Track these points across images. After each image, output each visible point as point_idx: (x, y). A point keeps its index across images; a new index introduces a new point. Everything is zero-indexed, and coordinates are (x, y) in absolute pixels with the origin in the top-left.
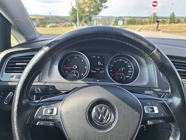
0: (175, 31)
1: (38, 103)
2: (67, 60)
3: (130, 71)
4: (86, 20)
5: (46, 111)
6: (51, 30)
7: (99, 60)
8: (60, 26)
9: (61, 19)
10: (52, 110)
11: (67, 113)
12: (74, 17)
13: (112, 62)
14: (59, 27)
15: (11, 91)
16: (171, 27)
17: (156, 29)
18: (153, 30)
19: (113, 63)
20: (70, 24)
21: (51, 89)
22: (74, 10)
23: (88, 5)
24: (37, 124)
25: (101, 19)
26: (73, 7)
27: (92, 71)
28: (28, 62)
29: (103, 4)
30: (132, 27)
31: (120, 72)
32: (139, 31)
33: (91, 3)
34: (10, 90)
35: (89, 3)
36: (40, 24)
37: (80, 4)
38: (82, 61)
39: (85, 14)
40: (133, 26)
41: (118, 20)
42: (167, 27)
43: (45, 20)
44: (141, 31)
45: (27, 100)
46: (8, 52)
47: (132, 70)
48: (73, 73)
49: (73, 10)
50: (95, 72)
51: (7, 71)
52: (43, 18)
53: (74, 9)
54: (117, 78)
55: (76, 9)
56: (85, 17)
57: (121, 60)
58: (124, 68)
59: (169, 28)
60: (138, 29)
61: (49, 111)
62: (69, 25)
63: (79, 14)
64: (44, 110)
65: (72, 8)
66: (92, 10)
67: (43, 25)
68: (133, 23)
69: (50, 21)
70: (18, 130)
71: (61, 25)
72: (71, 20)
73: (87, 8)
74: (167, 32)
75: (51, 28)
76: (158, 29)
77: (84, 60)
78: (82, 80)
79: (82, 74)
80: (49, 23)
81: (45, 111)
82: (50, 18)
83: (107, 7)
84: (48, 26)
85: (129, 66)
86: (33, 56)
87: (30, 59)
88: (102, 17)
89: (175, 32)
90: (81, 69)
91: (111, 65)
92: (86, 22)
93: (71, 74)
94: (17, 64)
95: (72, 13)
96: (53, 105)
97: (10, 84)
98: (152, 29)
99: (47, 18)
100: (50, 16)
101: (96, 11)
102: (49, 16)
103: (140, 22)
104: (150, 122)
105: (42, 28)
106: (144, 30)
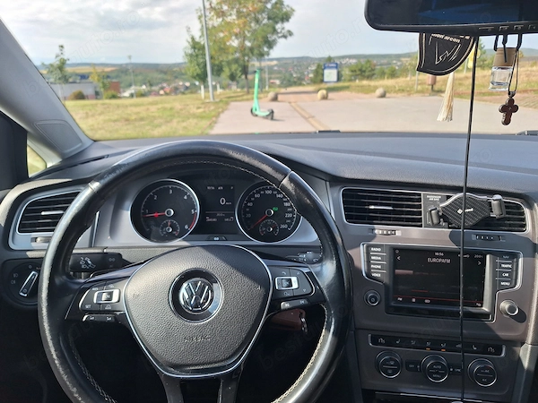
1: (85, 283)
2: (152, 197)
3: (290, 215)
4: (233, 70)
5: (99, 297)
6: (136, 105)
7: (222, 194)
8: (162, 92)
9: (161, 72)
10: (111, 294)
11: (136, 297)
12: (198, 65)
13: (250, 199)
14: (157, 94)
15: (34, 269)
17: (430, 87)
18: (422, 92)
19: (253, 199)
20: (188, 84)
21: (114, 260)
22: (197, 46)
23: (236, 30)
24: (84, 319)
25: (276, 65)
26: (193, 39)
27: (208, 219)
28: (65, 209)
29: (279, 26)
30: (362, 86)
31: (267, 218)
32: (383, 96)
33: (245, 23)
34: (30, 267)
35: (239, 25)
36: (102, 90)
37: (214, 27)
38: (186, 197)
39: (230, 57)
40: (365, 82)
41: (325, 68)
42: (460, 79)
43: (117, 77)
44: (387, 95)
45: (64, 277)
46: (24, 191)
47: (292, 212)
48: (166, 225)
49: (194, 47)
50: (214, 220)
51: (23, 228)
52: (112, 71)
53: (198, 43)
54: (263, 232)
55: (202, 43)
56: (229, 63)
57: (270, 192)
58: (277, 209)
59: (467, 82)
60: (380, 91)
61: (105, 296)
62: (187, 88)
63: (211, 58)
64: (96, 294)
65: (190, 40)
66: (248, 44)
67: (111, 92)
68: (367, 74)
69: (131, 78)
70: (51, 331)
71: (162, 88)
72: (190, 73)
73: (233, 38)
74: (460, 95)
75: (135, 100)
76: (436, 88)
77: (188, 196)
78: (184, 240)
79: (186, 227)
80: (130, 85)
81: (97, 296)
82: (131, 71)
83: (290, 33)
84: (127, 94)
85: (286, 204)
86: (76, 194)
87: (70, 202)
88: (277, 59)
90: (183, 215)
91: (249, 204)
92: (232, 77)
93: (162, 229)
94: (43, 213)
95: (191, 55)
96: (111, 286)
97: (30, 254)
98: (419, 87)
99: (123, 70)
100: (131, 64)
101: (259, 47)
102: (127, 64)
103: (387, 71)
104: (285, 305)
105: (107, 101)
106: (396, 92)
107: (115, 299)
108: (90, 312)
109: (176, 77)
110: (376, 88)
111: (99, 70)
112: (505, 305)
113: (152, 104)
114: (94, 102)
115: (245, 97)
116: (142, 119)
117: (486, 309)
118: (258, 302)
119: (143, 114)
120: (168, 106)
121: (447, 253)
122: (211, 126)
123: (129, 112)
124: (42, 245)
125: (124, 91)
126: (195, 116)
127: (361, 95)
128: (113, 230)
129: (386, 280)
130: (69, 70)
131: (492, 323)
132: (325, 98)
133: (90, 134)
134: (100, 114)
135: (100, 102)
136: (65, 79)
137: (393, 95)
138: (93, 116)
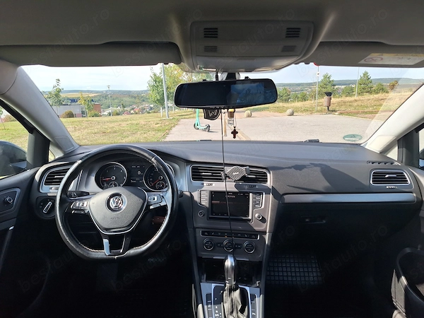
0: (366, 110)
1: (74, 199)
2: (106, 171)
8: (132, 112)
9: (132, 97)
11: (93, 203)
12: (158, 93)
14: (129, 113)
15: (50, 201)
16: (360, 103)
17: (326, 108)
18: (320, 111)
20: (152, 106)
22: (157, 80)
24: (72, 212)
26: (155, 75)
27: (131, 181)
28: (64, 175)
30: (279, 107)
31: (160, 180)
32: (292, 114)
36: (87, 110)
38: (121, 171)
42: (351, 102)
43: (99, 100)
44: (295, 114)
46: (47, 167)
48: (112, 184)
49: (155, 81)
50: (135, 181)
51: (47, 183)
52: (95, 97)
53: (158, 78)
54: (157, 187)
55: (160, 78)
59: (355, 104)
60: (289, 111)
61: (81, 204)
62: (151, 108)
63: (168, 87)
65: (153, 76)
67: (94, 112)
69: (108, 101)
71: (133, 109)
72: (152, 99)
74: (349, 114)
75: (112, 118)
76: (331, 108)
77: (123, 171)
80: (109, 107)
81: (78, 204)
82: (109, 96)
89: (366, 113)
91: (151, 174)
94: (55, 177)
95: (153, 86)
96: (84, 201)
97: (49, 194)
98: (319, 108)
99: (104, 95)
102: (106, 91)
103: (299, 96)
104: (151, 207)
105: (90, 119)
106: (302, 111)
107: (85, 205)
108: (75, 210)
109: (143, 101)
110: (288, 108)
111: (85, 95)
112: (257, 215)
113: (123, 121)
114: (81, 119)
115: (192, 116)
116: (115, 132)
117: (250, 218)
118: (140, 205)
119: (117, 128)
120: (135, 122)
121: (234, 193)
122: (164, 136)
123: (106, 127)
124: (55, 191)
125: (104, 111)
126: (154, 130)
127: (276, 114)
128: (87, 184)
129: (207, 206)
130: (62, 95)
131: (252, 224)
132: (249, 116)
133: (78, 142)
134: (84, 129)
135: (85, 119)
136: (60, 103)
137: (300, 114)
138: (79, 130)
